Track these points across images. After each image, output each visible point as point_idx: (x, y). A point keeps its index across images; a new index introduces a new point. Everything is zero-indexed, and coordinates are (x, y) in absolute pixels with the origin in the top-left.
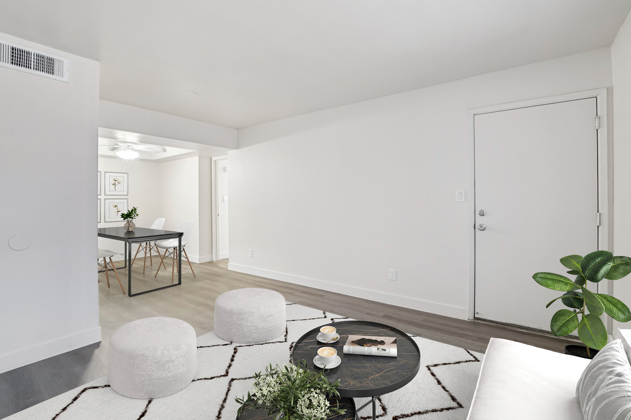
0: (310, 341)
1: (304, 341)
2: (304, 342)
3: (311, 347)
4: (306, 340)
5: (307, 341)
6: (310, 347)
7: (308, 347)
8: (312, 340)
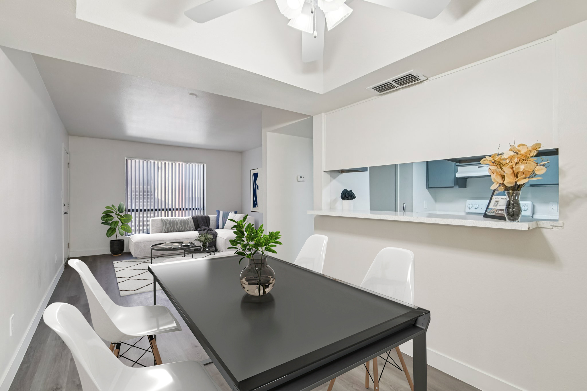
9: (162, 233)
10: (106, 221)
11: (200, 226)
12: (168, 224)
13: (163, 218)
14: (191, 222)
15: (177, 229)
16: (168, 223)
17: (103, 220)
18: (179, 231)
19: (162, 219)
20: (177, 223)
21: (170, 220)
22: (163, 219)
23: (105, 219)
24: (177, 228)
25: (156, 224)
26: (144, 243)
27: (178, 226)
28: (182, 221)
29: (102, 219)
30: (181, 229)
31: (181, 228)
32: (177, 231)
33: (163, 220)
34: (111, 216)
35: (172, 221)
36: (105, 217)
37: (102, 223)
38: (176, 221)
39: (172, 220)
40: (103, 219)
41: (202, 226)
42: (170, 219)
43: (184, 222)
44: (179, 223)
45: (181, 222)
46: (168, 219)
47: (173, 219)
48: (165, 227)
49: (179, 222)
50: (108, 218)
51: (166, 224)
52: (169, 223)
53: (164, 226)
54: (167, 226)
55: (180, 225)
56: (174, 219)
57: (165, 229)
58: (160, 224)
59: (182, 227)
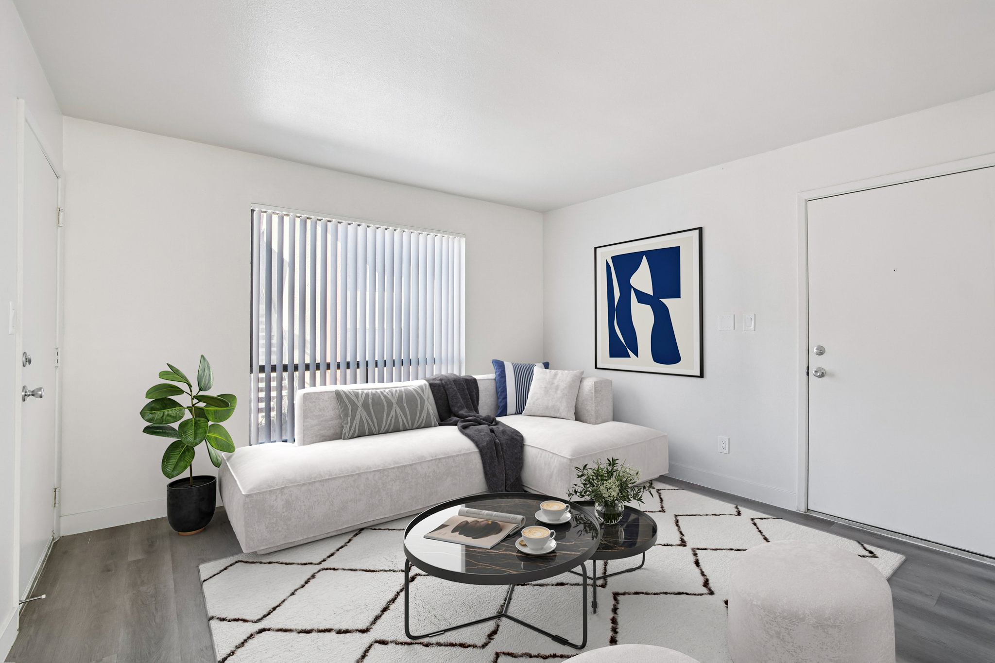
0: (569, 553)
1: (578, 553)
2: (579, 551)
3: (569, 542)
4: (574, 555)
5: (574, 553)
6: (571, 543)
7: (573, 543)
8: (564, 554)
9: (340, 438)
10: (162, 420)
11: (455, 409)
12: (359, 409)
13: (340, 387)
14: (428, 398)
15: (390, 424)
16: (360, 404)
17: (148, 421)
18: (396, 430)
19: (338, 394)
20: (390, 404)
21: (367, 395)
22: (342, 393)
23: (159, 414)
24: (391, 421)
25: (320, 410)
26: (286, 491)
27: (393, 413)
28: (404, 397)
29: (146, 418)
30: (401, 424)
31: (400, 420)
32: (390, 430)
33: (344, 396)
34: (175, 404)
35: (373, 399)
36: (158, 410)
37: (147, 430)
38: (385, 397)
39: (374, 395)
40: (151, 416)
41: (462, 408)
42: (366, 391)
43: (410, 400)
44: (395, 405)
45: (400, 399)
46: (360, 391)
47: (374, 391)
48: (353, 419)
49: (394, 401)
50: (166, 412)
51: (355, 407)
52: (365, 405)
53: (346, 415)
54: (358, 417)
55: (398, 410)
56: (378, 391)
57: (351, 427)
58: (330, 411)
59: (406, 416)
